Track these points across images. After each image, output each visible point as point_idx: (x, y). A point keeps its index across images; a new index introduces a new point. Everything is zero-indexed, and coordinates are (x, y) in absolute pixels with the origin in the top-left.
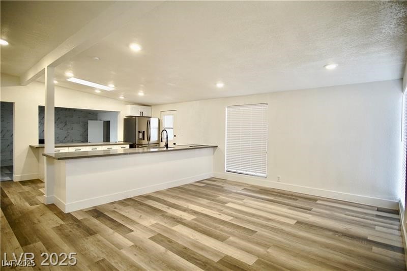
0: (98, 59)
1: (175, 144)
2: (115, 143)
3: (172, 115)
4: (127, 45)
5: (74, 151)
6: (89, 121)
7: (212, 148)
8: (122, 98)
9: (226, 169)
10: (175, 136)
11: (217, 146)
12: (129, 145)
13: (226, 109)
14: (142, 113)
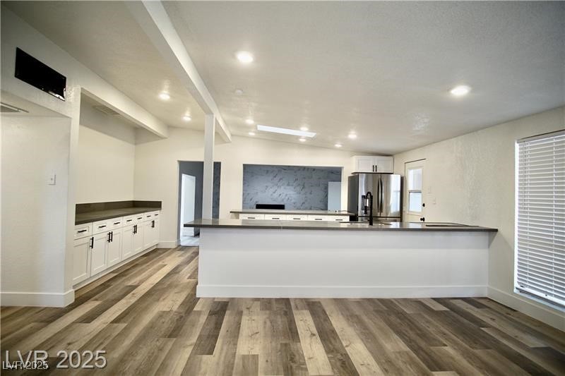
0: (240, 91)
1: (423, 219)
2: (334, 213)
3: (421, 167)
4: (234, 57)
5: (292, 219)
6: (329, 183)
7: (487, 233)
8: (338, 146)
9: (516, 285)
10: (424, 205)
11: (496, 230)
12: (348, 217)
13: (517, 146)
14: (375, 167)
